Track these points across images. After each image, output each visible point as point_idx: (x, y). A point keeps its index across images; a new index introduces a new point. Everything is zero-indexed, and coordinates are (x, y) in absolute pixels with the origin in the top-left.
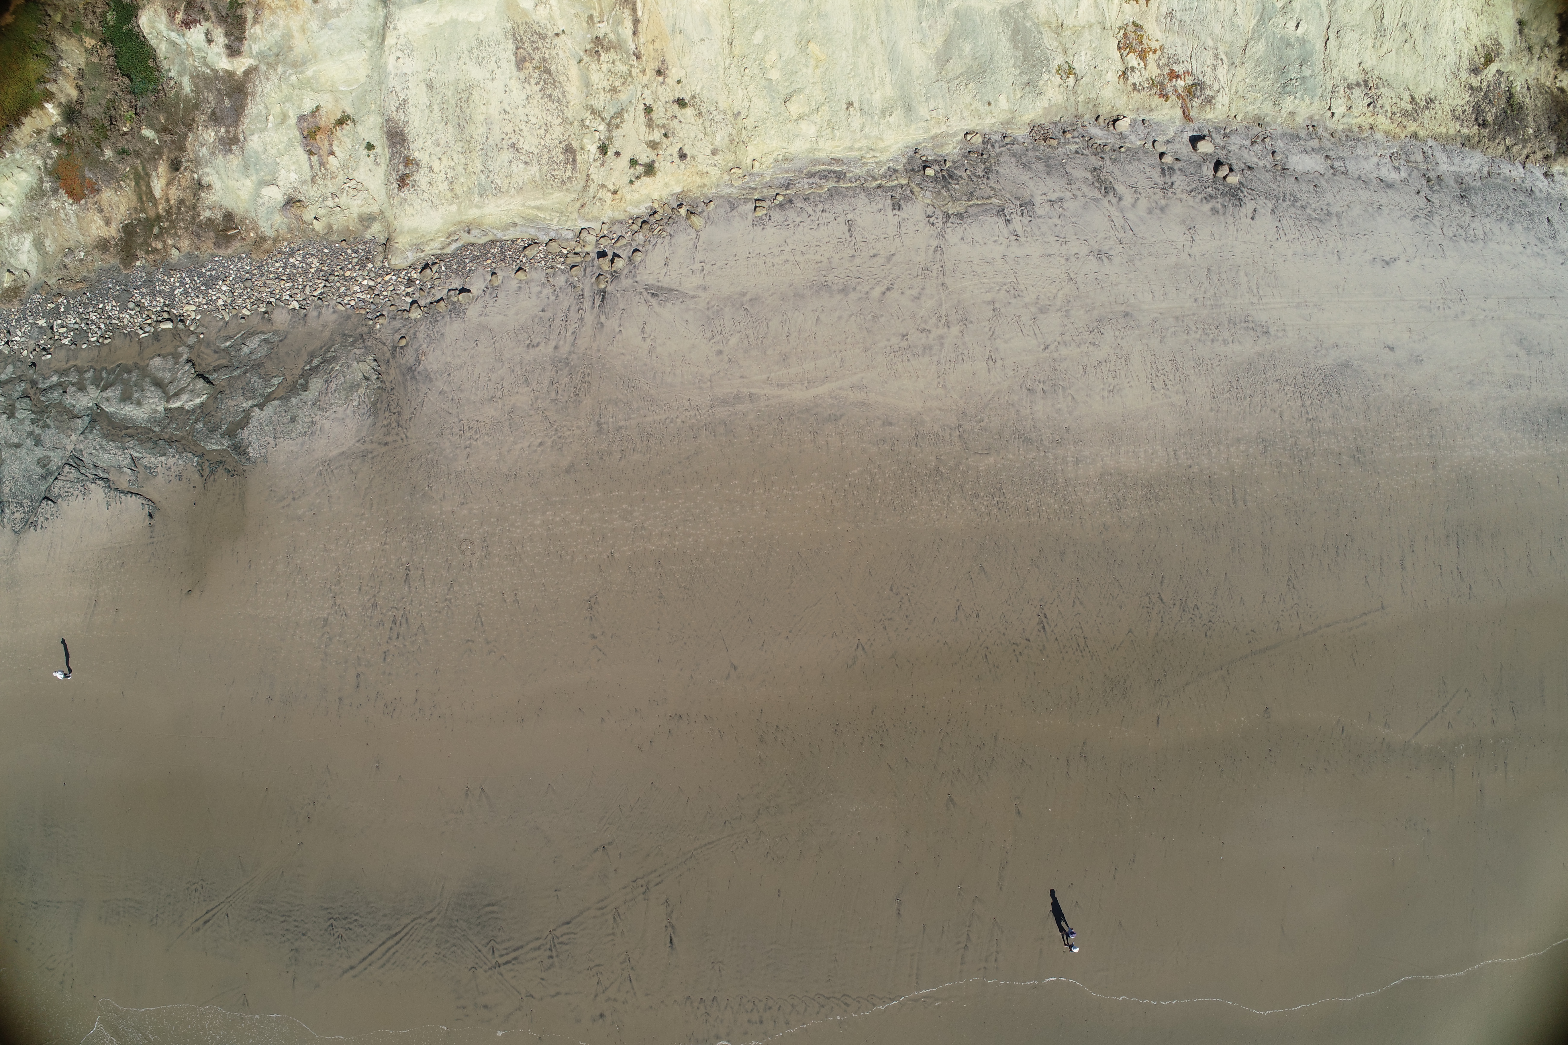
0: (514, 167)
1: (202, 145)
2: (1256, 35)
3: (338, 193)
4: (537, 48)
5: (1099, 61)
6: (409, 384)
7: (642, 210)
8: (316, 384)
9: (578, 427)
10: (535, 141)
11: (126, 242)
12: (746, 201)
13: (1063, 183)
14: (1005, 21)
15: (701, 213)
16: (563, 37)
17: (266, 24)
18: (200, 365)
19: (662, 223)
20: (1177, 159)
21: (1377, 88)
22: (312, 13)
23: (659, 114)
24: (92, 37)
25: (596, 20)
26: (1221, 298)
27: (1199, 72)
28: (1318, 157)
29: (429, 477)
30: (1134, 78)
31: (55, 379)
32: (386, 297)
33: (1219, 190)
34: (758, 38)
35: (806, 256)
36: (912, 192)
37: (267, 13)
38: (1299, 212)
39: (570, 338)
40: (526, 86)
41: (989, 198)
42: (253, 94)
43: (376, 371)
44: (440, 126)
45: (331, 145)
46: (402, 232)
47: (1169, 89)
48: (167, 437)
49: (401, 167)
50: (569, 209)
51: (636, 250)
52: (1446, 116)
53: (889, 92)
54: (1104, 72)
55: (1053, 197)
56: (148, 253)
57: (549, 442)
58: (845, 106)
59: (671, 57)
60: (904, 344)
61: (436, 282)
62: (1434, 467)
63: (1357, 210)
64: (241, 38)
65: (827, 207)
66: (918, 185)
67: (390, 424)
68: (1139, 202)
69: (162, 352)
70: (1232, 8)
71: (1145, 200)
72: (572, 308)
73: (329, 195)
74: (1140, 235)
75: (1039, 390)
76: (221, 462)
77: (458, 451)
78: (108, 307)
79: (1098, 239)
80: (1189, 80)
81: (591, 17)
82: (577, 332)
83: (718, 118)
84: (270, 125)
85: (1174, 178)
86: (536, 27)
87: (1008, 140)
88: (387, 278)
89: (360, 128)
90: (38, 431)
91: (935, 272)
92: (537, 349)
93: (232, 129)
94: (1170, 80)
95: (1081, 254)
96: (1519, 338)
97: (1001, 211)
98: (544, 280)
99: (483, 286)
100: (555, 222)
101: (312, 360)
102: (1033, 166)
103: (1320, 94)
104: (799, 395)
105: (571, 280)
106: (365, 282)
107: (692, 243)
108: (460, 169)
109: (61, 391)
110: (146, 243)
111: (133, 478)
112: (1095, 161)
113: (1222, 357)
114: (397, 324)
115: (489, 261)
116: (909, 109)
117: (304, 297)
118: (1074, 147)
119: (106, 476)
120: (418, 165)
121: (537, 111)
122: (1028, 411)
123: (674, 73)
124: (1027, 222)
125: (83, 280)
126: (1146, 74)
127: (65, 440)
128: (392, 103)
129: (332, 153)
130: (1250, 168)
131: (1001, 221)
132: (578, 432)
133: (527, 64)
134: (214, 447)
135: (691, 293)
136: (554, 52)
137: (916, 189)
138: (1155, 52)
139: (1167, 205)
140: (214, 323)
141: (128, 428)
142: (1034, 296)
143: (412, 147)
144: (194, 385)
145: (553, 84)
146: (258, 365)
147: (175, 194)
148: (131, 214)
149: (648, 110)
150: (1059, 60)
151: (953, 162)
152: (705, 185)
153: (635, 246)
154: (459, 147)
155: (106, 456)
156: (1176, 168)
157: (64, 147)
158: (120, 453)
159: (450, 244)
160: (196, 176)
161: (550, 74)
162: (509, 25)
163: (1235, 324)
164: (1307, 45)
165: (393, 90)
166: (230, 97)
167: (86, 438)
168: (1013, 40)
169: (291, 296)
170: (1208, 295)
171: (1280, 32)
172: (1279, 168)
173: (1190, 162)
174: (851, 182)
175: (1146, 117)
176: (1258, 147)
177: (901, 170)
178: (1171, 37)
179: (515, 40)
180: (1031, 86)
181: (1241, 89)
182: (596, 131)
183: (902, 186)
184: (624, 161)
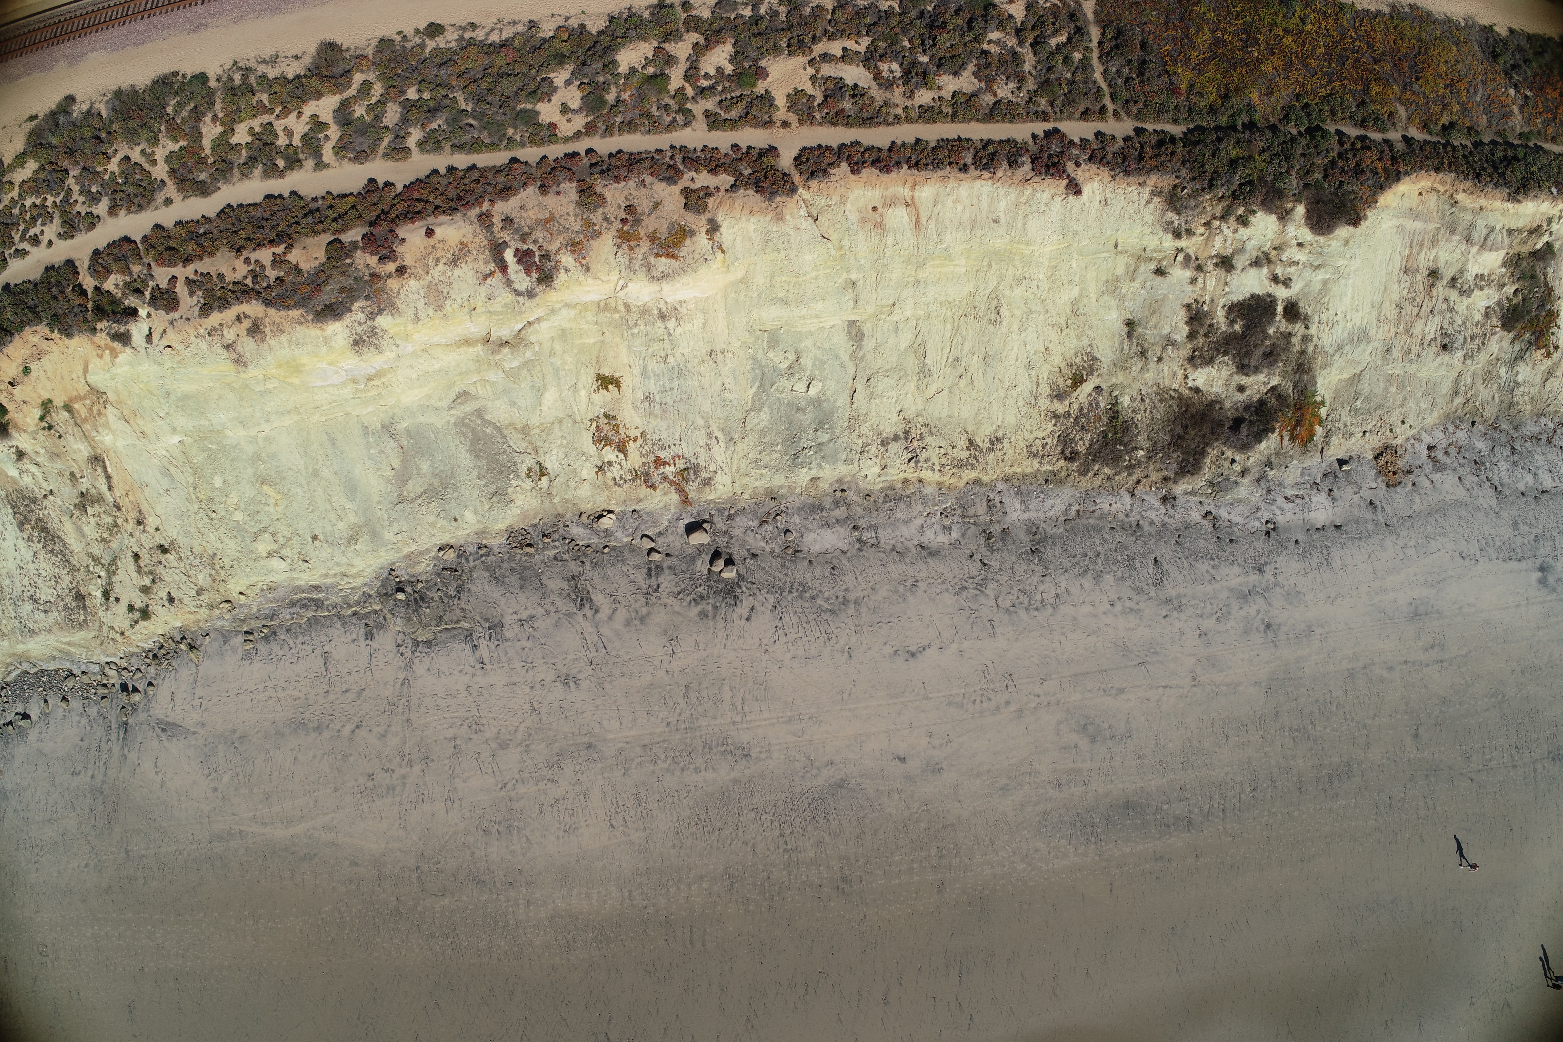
0: (37, 615)
2: (756, 407)
4: (32, 511)
5: (573, 458)
7: (150, 645)
10: (49, 591)
12: (237, 632)
13: (536, 598)
14: (462, 432)
15: (200, 646)
16: (51, 498)
19: (168, 657)
20: (668, 555)
21: (921, 439)
23: (145, 560)
25: (78, 476)
26: (698, 719)
27: (691, 454)
28: (841, 530)
29: (13, 886)
30: (614, 472)
33: (712, 588)
35: (286, 692)
36: (385, 618)
38: (806, 605)
39: (103, 769)
40: (31, 544)
41: (458, 621)
47: (656, 478)
50: (92, 645)
51: (150, 684)
52: (1020, 454)
53: (352, 518)
54: (579, 470)
55: (524, 615)
57: (92, 865)
58: (310, 540)
59: (145, 507)
60: (370, 784)
62: (939, 892)
63: (883, 592)
65: (306, 638)
66: (390, 611)
70: (720, 383)
71: (624, 610)
72: (104, 739)
74: (614, 653)
75: (494, 831)
77: (30, 865)
79: (567, 661)
80: (681, 465)
81: (73, 475)
82: (109, 762)
83: (196, 562)
85: (661, 580)
86: (25, 492)
87: (481, 552)
91: (401, 707)
92: (79, 777)
94: (657, 468)
95: (547, 680)
96: (1082, 723)
97: (469, 636)
98: (82, 710)
99: (38, 712)
100: (84, 657)
102: (507, 580)
103: (844, 458)
104: (279, 833)
105: (103, 711)
107: (192, 678)
112: (574, 567)
113: (692, 788)
115: (41, 689)
116: (375, 535)
118: (552, 553)
121: (46, 565)
122: (483, 853)
123: (151, 522)
124: (493, 647)
126: (627, 465)
130: (754, 556)
131: (468, 647)
132: (112, 857)
133: (26, 526)
135: (193, 729)
136: (46, 512)
137: (389, 616)
138: (635, 439)
139: (648, 614)
142: (495, 731)
145: (53, 540)
149: (136, 557)
150: (529, 462)
151: (427, 581)
152: (199, 621)
153: (149, 679)
156: (665, 565)
159: (10, 672)
161: (48, 532)
163: (711, 748)
164: (825, 404)
168: (475, 451)
170: (684, 716)
171: (786, 397)
172: (790, 551)
173: (682, 557)
174: (328, 610)
175: (637, 508)
176: (768, 528)
177: (374, 596)
178: (653, 422)
179: (13, 507)
180: (500, 496)
181: (743, 467)
182: (99, 577)
183: (376, 612)
184: (122, 607)
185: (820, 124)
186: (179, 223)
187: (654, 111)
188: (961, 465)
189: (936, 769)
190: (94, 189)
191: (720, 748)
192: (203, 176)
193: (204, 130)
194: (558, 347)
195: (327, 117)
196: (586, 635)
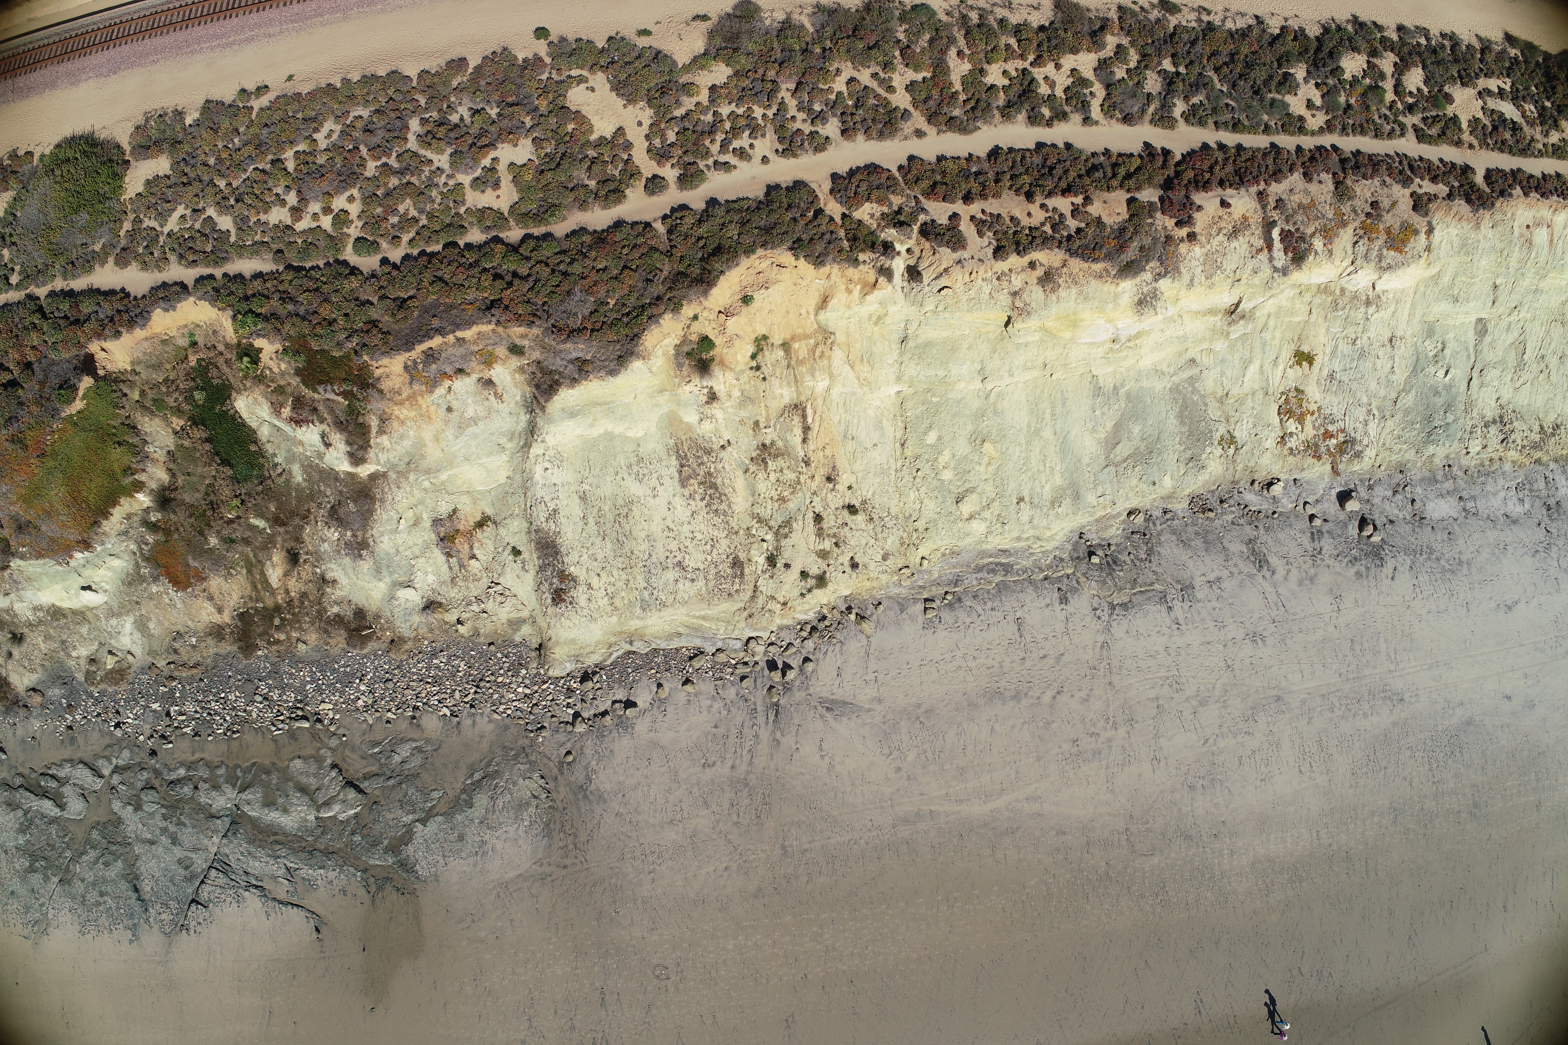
0: (680, 585)
1: (324, 541)
2: (1407, 387)
3: (483, 598)
4: (702, 463)
5: (1259, 428)
6: (582, 804)
7: (811, 616)
8: (481, 800)
9: (763, 851)
10: (701, 557)
11: (244, 632)
12: (916, 600)
13: (1220, 560)
14: (1174, 399)
15: (871, 616)
16: (729, 449)
17: (395, 435)
18: (347, 770)
19: (831, 629)
20: (1325, 520)
21: (1511, 423)
22: (446, 422)
23: (829, 522)
24: (179, 417)
25: (762, 425)
26: (1362, 669)
27: (1351, 428)
28: (1452, 500)
29: (615, 902)
30: (1292, 443)
31: (182, 772)
32: (545, 707)
33: (1363, 551)
34: (932, 438)
35: (978, 661)
36: (1078, 582)
37: (395, 424)
38: (1434, 565)
39: (747, 757)
40: (691, 502)
41: (1152, 584)
42: (382, 501)
43: (544, 788)
44: (598, 541)
45: (471, 547)
46: (558, 643)
47: (1322, 449)
48: (322, 847)
49: (555, 580)
50: (736, 618)
51: (807, 660)
53: (1058, 480)
54: (1264, 440)
55: (1212, 577)
56: (269, 642)
57: (735, 867)
58: (1015, 501)
59: (842, 463)
60: (1075, 750)
61: (599, 693)
62: (1538, 810)
63: (1485, 554)
64: (365, 446)
65: (996, 604)
66: (1084, 574)
67: (566, 846)
68: (1291, 574)
69: (302, 754)
70: (1390, 366)
71: (1296, 572)
72: (746, 724)
73: (474, 599)
74: (1291, 611)
75: (1199, 786)
76: (387, 878)
77: (642, 876)
78: (232, 697)
79: (1253, 620)
80: (1341, 438)
81: (757, 423)
82: (753, 750)
83: (890, 524)
84: (401, 527)
85: (1322, 543)
86: (700, 441)
87: (1168, 516)
88: (544, 687)
89: (502, 531)
90: (172, 828)
91: (1102, 670)
92: (714, 769)
93: (359, 533)
94: (1324, 440)
95: (1238, 638)
97: (1163, 598)
98: (714, 693)
99: (649, 699)
100: (721, 632)
101: (472, 774)
102: (1193, 543)
103: (1459, 437)
104: (977, 809)
105: (742, 693)
106: (520, 690)
107: (863, 651)
108: (620, 584)
109: (192, 787)
110: (265, 633)
111: (292, 889)
112: (1249, 532)
113: (1362, 732)
114: (561, 737)
115: (653, 671)
116: (1077, 497)
117: (453, 702)
118: (1230, 517)
119: (260, 884)
120: (575, 581)
121: (703, 526)
122: (1189, 809)
123: (845, 479)
124: (1187, 608)
125: (196, 665)
126: (1302, 437)
127: (206, 841)
128: (541, 514)
129: (473, 557)
130: (1392, 522)
131: (1163, 609)
132: (763, 855)
133: (692, 481)
134: (378, 863)
135: (867, 706)
136: (719, 466)
137: (1082, 580)
138: (1313, 414)
139: (1316, 575)
140: (356, 725)
141: (276, 834)
142: (1195, 689)
143: (566, 560)
144: (345, 795)
145: (719, 498)
146: (413, 775)
147: (295, 586)
148: (245, 602)
149: (818, 518)
150: (1222, 430)
151: (1116, 545)
152: (874, 588)
153: (804, 654)
154: (619, 562)
155: (257, 864)
156: (1324, 530)
157: (161, 534)
158: (272, 862)
159: (611, 654)
160: (318, 571)
161: (716, 489)
162: (672, 442)
163: (1374, 695)
164: (1453, 389)
165: (542, 501)
166: (355, 501)
167: (231, 842)
168: (1181, 417)
169: (439, 702)
170: (1352, 667)
171: (1430, 381)
172: (1417, 518)
173: (1337, 522)
174: (1019, 575)
175: (1298, 477)
176: (1399, 497)
177: (1067, 559)
178: (1329, 397)
179: (679, 457)
180: (1194, 461)
181: (1388, 441)
182: (763, 540)
183: (1068, 576)
184: (795, 573)
185: (1493, 150)
186: (941, 158)
187: (1376, 117)
188: (1535, 446)
189: (1531, 705)
190: (817, 107)
191: (1382, 695)
192: (957, 112)
193: (951, 64)
194: (1272, 323)
195: (1088, 73)
196: (1267, 595)
